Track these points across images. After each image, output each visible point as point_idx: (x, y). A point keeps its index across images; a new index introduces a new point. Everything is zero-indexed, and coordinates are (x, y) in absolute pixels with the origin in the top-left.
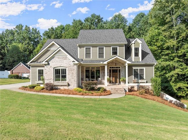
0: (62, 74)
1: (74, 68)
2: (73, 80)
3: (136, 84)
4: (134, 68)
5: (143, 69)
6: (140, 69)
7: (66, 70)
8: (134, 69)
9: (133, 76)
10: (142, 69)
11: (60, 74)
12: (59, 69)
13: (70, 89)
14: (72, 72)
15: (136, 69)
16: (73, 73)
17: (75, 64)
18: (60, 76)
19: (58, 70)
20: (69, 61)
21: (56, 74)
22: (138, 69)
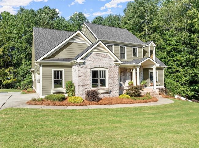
0: (100, 77)
1: (116, 70)
2: (115, 85)
7: (105, 71)
9: (150, 79)
11: (97, 77)
12: (97, 71)
13: (111, 97)
14: (114, 74)
16: (114, 76)
17: (116, 65)
18: (97, 80)
19: (95, 71)
20: (110, 60)
21: (93, 77)
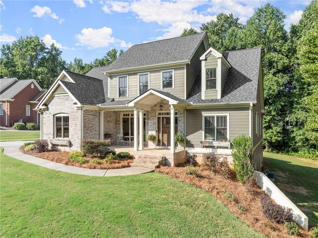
0: (64, 125)
1: (78, 115)
2: (76, 136)
3: (208, 149)
4: (205, 114)
5: (225, 117)
6: (218, 117)
7: (68, 118)
8: (206, 118)
9: (203, 132)
10: (222, 117)
11: (61, 125)
15: (210, 117)
16: (76, 124)
17: (79, 109)
18: (61, 128)
19: (59, 118)
21: (57, 125)
22: (213, 117)
